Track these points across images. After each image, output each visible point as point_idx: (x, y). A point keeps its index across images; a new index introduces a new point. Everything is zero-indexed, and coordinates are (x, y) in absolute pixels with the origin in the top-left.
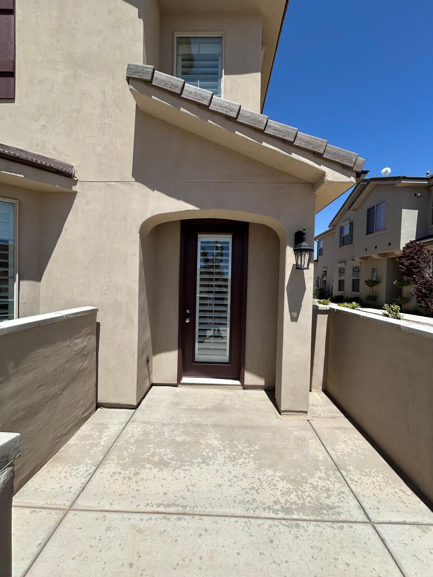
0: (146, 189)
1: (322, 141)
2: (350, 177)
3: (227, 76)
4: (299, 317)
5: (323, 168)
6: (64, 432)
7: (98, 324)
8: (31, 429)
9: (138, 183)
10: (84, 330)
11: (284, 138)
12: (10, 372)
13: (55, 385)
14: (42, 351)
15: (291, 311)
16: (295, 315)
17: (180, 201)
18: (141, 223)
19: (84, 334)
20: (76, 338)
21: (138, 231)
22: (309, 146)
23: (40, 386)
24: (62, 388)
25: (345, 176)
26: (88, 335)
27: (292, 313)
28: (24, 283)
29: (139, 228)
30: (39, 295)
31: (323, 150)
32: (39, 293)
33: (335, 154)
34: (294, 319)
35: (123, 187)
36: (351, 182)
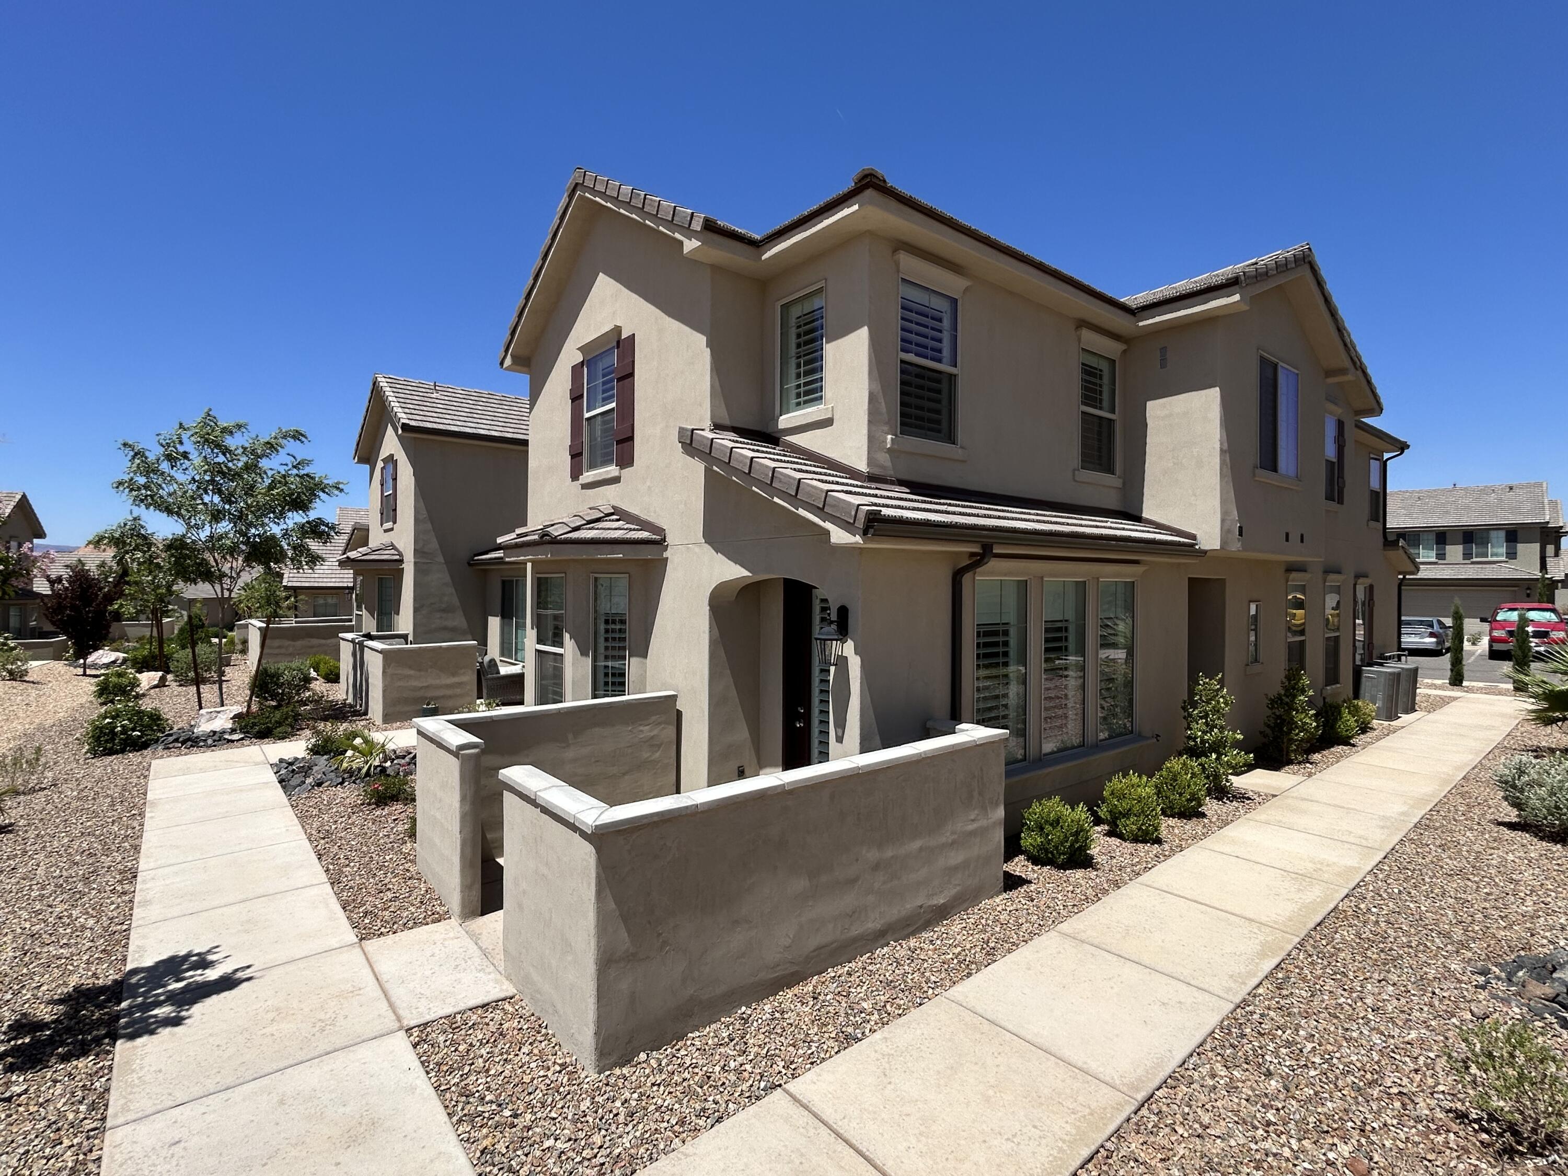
0: (713, 551)
1: (822, 490)
2: (855, 536)
3: (828, 345)
4: (844, 736)
5: (828, 525)
7: (679, 714)
9: (707, 545)
10: (654, 718)
13: (614, 766)
15: (837, 726)
16: (840, 732)
17: (738, 566)
18: (710, 592)
19: (654, 722)
20: (642, 724)
21: (708, 602)
25: (849, 535)
26: (666, 723)
27: (838, 729)
28: (632, 659)
29: (708, 598)
30: (645, 674)
31: (823, 503)
32: (645, 672)
33: (835, 506)
35: (697, 549)
36: (857, 543)
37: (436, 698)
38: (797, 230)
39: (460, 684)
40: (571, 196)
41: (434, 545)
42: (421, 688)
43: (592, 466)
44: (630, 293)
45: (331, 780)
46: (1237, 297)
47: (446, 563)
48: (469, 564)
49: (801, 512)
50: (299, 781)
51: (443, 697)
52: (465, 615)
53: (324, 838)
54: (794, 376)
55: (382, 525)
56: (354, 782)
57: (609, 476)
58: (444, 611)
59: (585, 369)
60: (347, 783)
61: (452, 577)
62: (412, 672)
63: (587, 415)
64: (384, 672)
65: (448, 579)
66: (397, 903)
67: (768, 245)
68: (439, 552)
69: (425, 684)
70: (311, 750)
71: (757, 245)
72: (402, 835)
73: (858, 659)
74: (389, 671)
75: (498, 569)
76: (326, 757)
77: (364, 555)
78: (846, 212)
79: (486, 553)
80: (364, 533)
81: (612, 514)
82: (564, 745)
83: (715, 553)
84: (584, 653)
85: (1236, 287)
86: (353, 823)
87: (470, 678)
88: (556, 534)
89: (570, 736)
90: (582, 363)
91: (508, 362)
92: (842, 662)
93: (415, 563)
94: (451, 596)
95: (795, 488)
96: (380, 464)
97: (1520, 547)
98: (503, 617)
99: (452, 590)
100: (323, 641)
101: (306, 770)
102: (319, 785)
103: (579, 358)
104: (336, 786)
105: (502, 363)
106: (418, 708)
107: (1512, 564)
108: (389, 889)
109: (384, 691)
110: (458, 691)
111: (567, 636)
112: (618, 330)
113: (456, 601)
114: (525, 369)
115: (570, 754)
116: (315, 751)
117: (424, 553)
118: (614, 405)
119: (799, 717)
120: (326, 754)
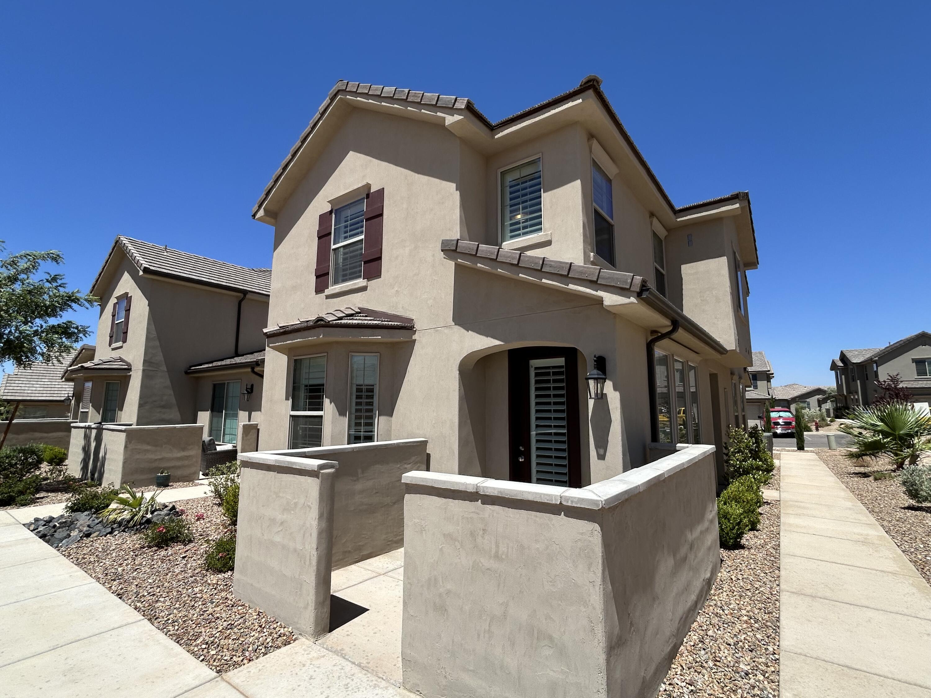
0: (463, 330)
1: (595, 268)
2: (630, 298)
3: (546, 194)
4: (607, 454)
5: (600, 293)
6: (395, 539)
7: (428, 456)
8: (370, 522)
9: (457, 327)
10: (413, 458)
11: (558, 273)
12: (359, 476)
13: (388, 496)
14: (378, 467)
15: (597, 447)
16: (601, 452)
17: (489, 338)
18: (459, 361)
19: (413, 461)
20: (405, 463)
21: (458, 368)
22: (583, 275)
23: (377, 493)
24: (394, 501)
25: (623, 298)
26: (416, 463)
27: (598, 449)
28: (381, 418)
29: (458, 366)
30: (391, 428)
31: (596, 277)
32: (391, 427)
33: (609, 278)
34: (601, 457)
35: (446, 331)
36: (632, 303)
37: (168, 468)
38: (528, 118)
39: (187, 457)
40: (332, 100)
41: (160, 357)
42: (156, 460)
43: (336, 282)
44: (379, 162)
45: (99, 530)
46: (737, 205)
47: (168, 371)
48: (186, 373)
49: (571, 286)
50: (65, 534)
51: (173, 467)
52: (179, 410)
53: (114, 580)
54: (508, 218)
55: (110, 346)
56: (124, 531)
57: (357, 287)
58: (163, 407)
59: (334, 216)
60: (116, 532)
61: (171, 382)
62: (149, 447)
63: (333, 247)
64: (126, 447)
65: (168, 383)
66: (236, 630)
67: (499, 129)
68: (164, 363)
69: (159, 457)
70: (71, 508)
71: (493, 129)
72: (199, 570)
73: (617, 395)
74: (130, 447)
75: (211, 376)
76: (86, 513)
77: (96, 365)
78: (571, 104)
79: (201, 365)
80: (90, 353)
81: (360, 313)
82: (355, 478)
83: (465, 332)
84: (342, 413)
85: (737, 200)
86: (141, 564)
87: (196, 452)
88: (329, 320)
89: (360, 471)
90: (331, 212)
91: (261, 213)
92: (601, 398)
93: (144, 370)
94: (170, 396)
95: (567, 270)
96: (113, 300)
97: (759, 383)
98: (212, 411)
99: (171, 392)
100: (45, 435)
101: (68, 525)
102: (88, 535)
103: (328, 208)
104: (106, 536)
105: (254, 216)
106: (153, 476)
107: (756, 391)
108: (218, 618)
109: (124, 463)
110: (186, 462)
111: (327, 402)
112: (368, 186)
113: (173, 401)
114: (273, 221)
115: (359, 486)
116: (74, 509)
117: (151, 363)
118: (362, 237)
119: (521, 454)
120: (86, 510)
